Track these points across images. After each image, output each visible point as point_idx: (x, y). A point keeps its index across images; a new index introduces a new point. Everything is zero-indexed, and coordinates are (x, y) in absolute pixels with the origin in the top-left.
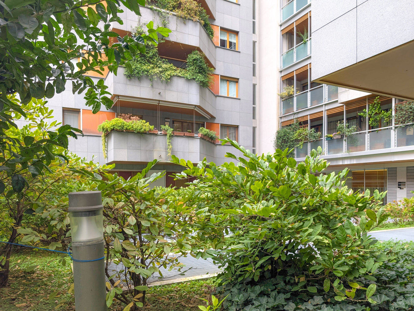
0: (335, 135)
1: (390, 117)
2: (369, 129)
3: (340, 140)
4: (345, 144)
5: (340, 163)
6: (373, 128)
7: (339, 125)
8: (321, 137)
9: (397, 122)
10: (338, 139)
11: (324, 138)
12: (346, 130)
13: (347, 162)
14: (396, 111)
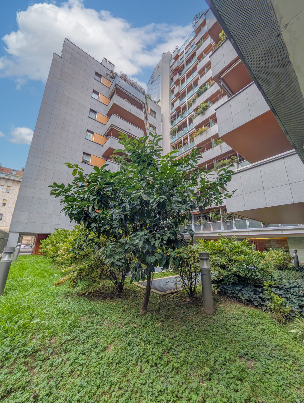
0: (198, 224)
1: (220, 217)
2: (212, 221)
3: (200, 225)
4: (202, 227)
5: (201, 235)
6: (213, 221)
7: (199, 219)
8: (191, 224)
9: (223, 219)
10: (199, 225)
11: (193, 224)
12: (202, 221)
13: (203, 235)
14: (222, 215)
